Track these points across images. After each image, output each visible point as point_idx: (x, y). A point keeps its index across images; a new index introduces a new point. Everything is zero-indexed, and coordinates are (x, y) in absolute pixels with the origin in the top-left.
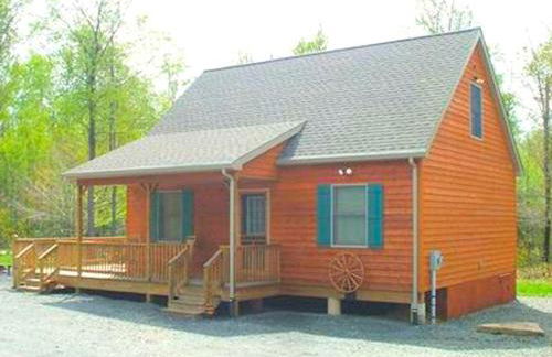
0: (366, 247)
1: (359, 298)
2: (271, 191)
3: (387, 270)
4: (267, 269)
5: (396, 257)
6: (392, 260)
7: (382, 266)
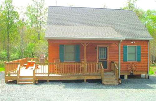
0: (136, 61)
1: (134, 74)
2: (109, 46)
3: (141, 67)
4: (108, 68)
5: (143, 63)
6: (142, 64)
7: (140, 66)
